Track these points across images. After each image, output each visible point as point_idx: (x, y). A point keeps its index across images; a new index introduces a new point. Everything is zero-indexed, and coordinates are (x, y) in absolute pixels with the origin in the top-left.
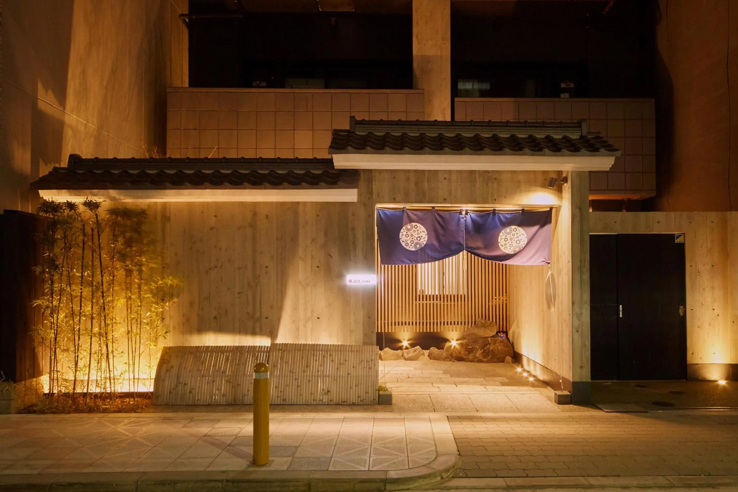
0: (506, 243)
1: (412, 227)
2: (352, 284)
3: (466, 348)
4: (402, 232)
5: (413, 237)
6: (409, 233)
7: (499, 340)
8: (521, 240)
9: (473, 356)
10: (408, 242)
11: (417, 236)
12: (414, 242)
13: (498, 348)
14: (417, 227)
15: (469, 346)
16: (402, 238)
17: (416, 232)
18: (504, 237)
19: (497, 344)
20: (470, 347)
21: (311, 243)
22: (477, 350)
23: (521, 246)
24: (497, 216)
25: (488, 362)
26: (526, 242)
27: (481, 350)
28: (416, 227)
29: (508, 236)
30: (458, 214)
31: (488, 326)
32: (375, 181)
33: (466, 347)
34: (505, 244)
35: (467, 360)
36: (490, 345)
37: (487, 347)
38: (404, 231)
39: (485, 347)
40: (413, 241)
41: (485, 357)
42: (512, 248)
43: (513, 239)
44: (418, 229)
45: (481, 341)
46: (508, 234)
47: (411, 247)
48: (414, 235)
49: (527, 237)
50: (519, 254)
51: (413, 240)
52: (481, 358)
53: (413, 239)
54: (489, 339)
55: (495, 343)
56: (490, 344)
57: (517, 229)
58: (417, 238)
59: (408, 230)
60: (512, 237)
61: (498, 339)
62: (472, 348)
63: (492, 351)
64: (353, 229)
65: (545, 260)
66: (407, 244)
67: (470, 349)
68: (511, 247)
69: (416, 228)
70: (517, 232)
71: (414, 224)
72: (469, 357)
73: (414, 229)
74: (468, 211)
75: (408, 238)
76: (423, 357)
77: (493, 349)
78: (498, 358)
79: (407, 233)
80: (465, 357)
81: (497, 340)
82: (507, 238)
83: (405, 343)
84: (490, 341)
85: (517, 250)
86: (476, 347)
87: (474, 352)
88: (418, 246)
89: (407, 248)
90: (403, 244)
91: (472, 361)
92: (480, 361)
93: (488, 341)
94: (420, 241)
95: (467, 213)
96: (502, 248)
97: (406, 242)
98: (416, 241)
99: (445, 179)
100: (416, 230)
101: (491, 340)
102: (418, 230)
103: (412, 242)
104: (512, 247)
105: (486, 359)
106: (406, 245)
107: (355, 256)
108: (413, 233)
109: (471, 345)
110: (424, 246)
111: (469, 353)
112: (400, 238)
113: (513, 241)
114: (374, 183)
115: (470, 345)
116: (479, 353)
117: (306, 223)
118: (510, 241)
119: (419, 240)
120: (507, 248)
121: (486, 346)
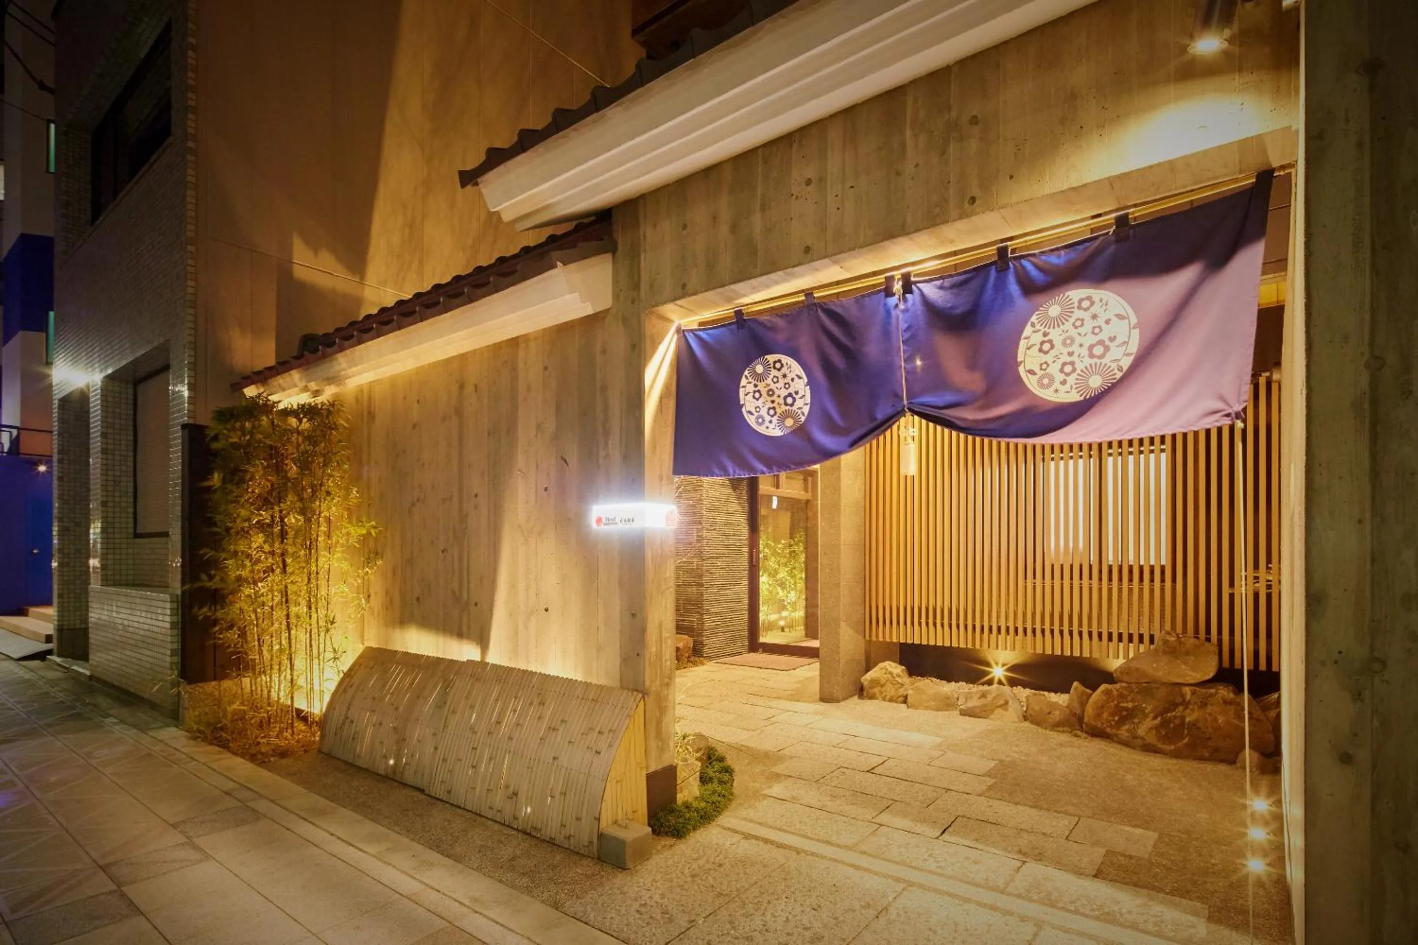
0: (1048, 358)
1: (766, 366)
2: (603, 528)
3: (1117, 706)
4: (744, 387)
5: (773, 398)
6: (761, 386)
7: (1219, 696)
8: (1112, 339)
9: (1128, 731)
10: (761, 413)
11: (784, 393)
12: (779, 411)
13: (1216, 720)
14: (782, 366)
15: (1128, 702)
16: (747, 404)
17: (782, 382)
18: (1037, 338)
19: (1209, 709)
20: (1130, 705)
21: (536, 436)
22: (1146, 716)
23: (1114, 366)
24: (1012, 270)
25: (1176, 755)
26: (1134, 347)
27: (1155, 718)
28: (778, 366)
29: (1055, 335)
30: (883, 294)
31: (1188, 653)
32: (645, 251)
33: (1119, 703)
34: (1043, 366)
35: (1115, 739)
36: (1186, 708)
37: (1174, 713)
38: (750, 383)
39: (1167, 710)
40: (774, 408)
41: (1166, 739)
42: (1071, 380)
43: (1078, 340)
44: (784, 370)
45: (1162, 692)
46: (1057, 322)
47: (771, 426)
48: (777, 392)
49: (1139, 325)
50: (1107, 399)
51: (775, 405)
52: (1152, 739)
53: (773, 402)
54: (1187, 690)
55: (1204, 705)
56: (1186, 704)
57: (1096, 298)
58: (785, 398)
59: (760, 378)
60: (1073, 332)
61: (1216, 693)
62: (1134, 708)
63: (1193, 724)
64: (604, 388)
65: (1220, 405)
66: (760, 420)
67: (1126, 709)
68: (1068, 375)
69: (779, 370)
70: (1093, 310)
71: (771, 358)
72: (1119, 732)
73: (774, 372)
74: (913, 279)
75: (761, 400)
76: (1004, 712)
77: (1197, 720)
78: (1216, 750)
79: (756, 386)
80: (1108, 730)
81: (1211, 695)
82: (1050, 342)
83: (998, 672)
84: (1188, 697)
85: (1096, 383)
86: (1146, 708)
87: (1136, 720)
88: (789, 422)
89: (761, 430)
90: (751, 420)
91: (1126, 744)
92: (1148, 749)
93: (1183, 696)
94: (794, 408)
95: (908, 287)
96: (1031, 383)
97: (756, 414)
98: (784, 408)
99: (809, 182)
100: (779, 374)
101: (1193, 693)
102: (785, 376)
103: (772, 412)
104: (1074, 376)
105: (1172, 747)
106: (757, 422)
107: (607, 456)
108: (773, 386)
109: (1132, 701)
110: (806, 420)
111: (1123, 720)
112: (742, 403)
113: (1075, 348)
114: (642, 257)
115: (1129, 698)
116: (1145, 727)
117: (529, 389)
118: (1066, 350)
119: (792, 405)
120: (1052, 379)
121: (1174, 710)
